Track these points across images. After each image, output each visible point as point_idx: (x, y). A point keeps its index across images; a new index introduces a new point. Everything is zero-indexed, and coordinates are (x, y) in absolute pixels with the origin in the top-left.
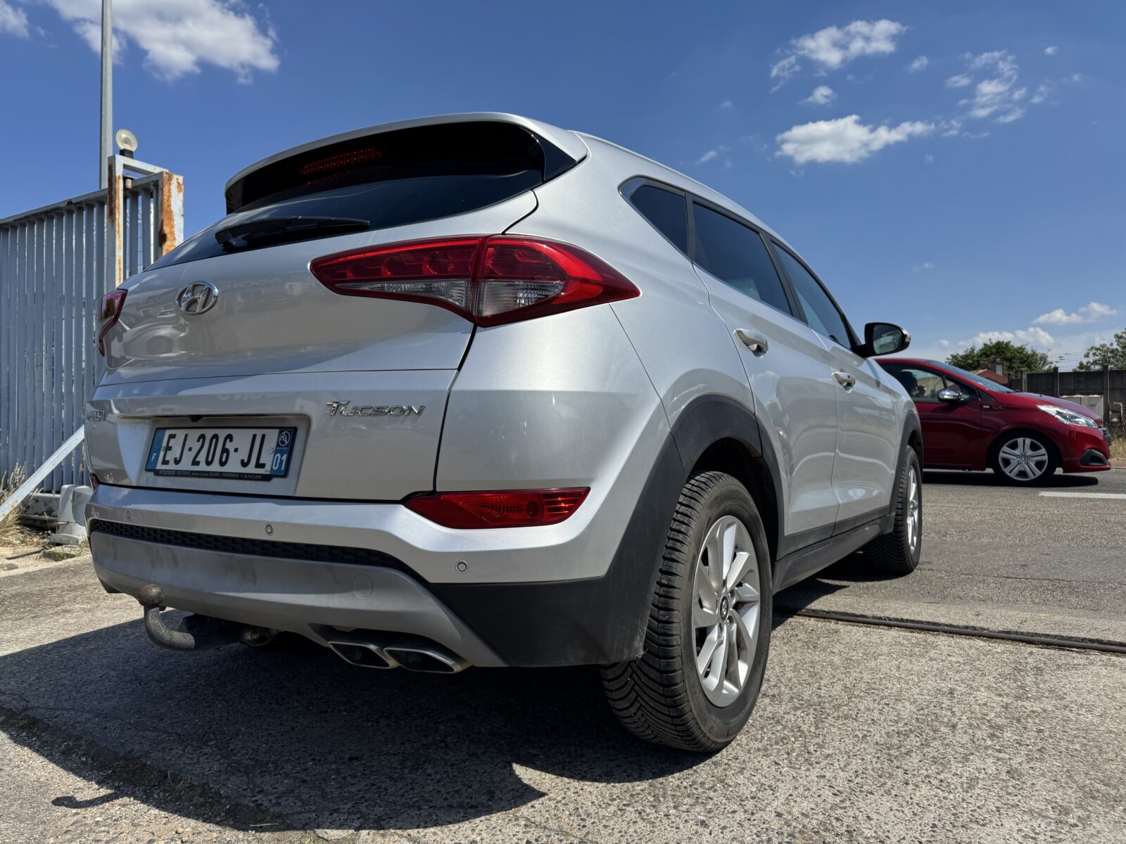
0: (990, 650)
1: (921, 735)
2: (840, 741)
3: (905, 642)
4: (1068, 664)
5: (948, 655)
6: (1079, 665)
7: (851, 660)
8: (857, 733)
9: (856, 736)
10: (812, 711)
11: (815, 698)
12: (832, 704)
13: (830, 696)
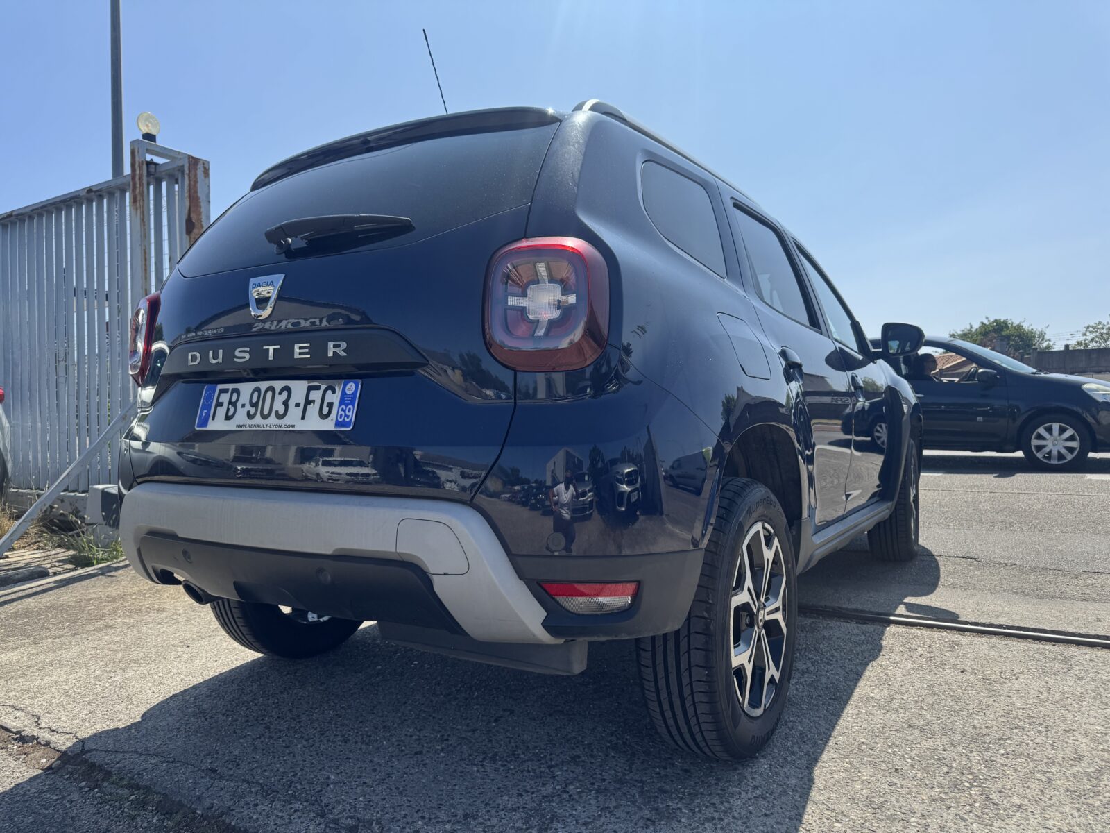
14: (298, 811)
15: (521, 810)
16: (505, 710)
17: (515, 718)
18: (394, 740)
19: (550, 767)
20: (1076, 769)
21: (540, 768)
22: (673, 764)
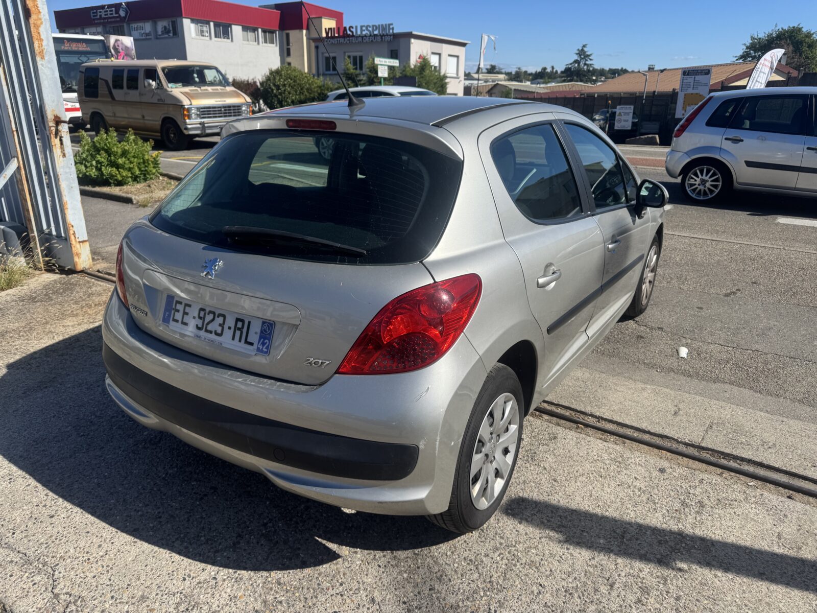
0: (671, 474)
1: (583, 595)
2: (518, 599)
3: (605, 456)
4: (726, 499)
5: (635, 478)
6: (736, 501)
7: (555, 480)
8: (534, 588)
9: (533, 592)
10: (507, 553)
11: (514, 536)
12: (525, 545)
13: (526, 534)
14: (35, 584)
15: (179, 594)
16: (211, 488)
17: (215, 498)
18: (125, 515)
19: (217, 551)
20: (564, 583)
21: (209, 552)
22: (298, 555)
